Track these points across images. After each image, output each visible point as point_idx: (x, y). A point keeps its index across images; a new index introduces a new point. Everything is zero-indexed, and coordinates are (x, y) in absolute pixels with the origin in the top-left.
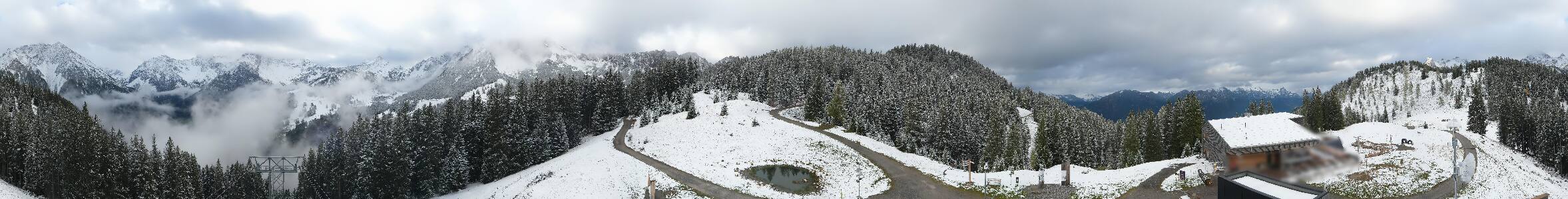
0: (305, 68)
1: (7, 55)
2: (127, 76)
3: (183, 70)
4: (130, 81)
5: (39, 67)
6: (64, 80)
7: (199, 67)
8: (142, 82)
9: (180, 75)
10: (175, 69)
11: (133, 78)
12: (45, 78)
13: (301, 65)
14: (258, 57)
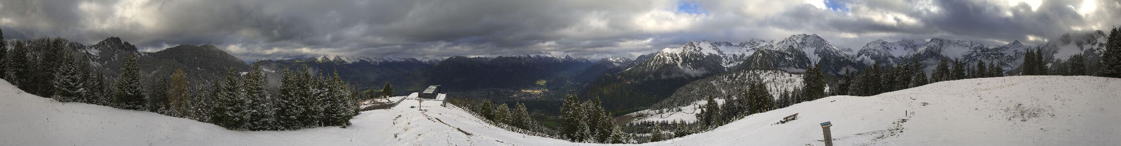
0: (972, 47)
1: (785, 42)
2: (856, 53)
3: (893, 49)
4: (858, 56)
5: (804, 50)
6: (820, 59)
7: (903, 48)
8: (866, 57)
9: (891, 52)
10: (888, 48)
11: (859, 55)
12: (808, 57)
13: (969, 45)
14: (941, 41)
